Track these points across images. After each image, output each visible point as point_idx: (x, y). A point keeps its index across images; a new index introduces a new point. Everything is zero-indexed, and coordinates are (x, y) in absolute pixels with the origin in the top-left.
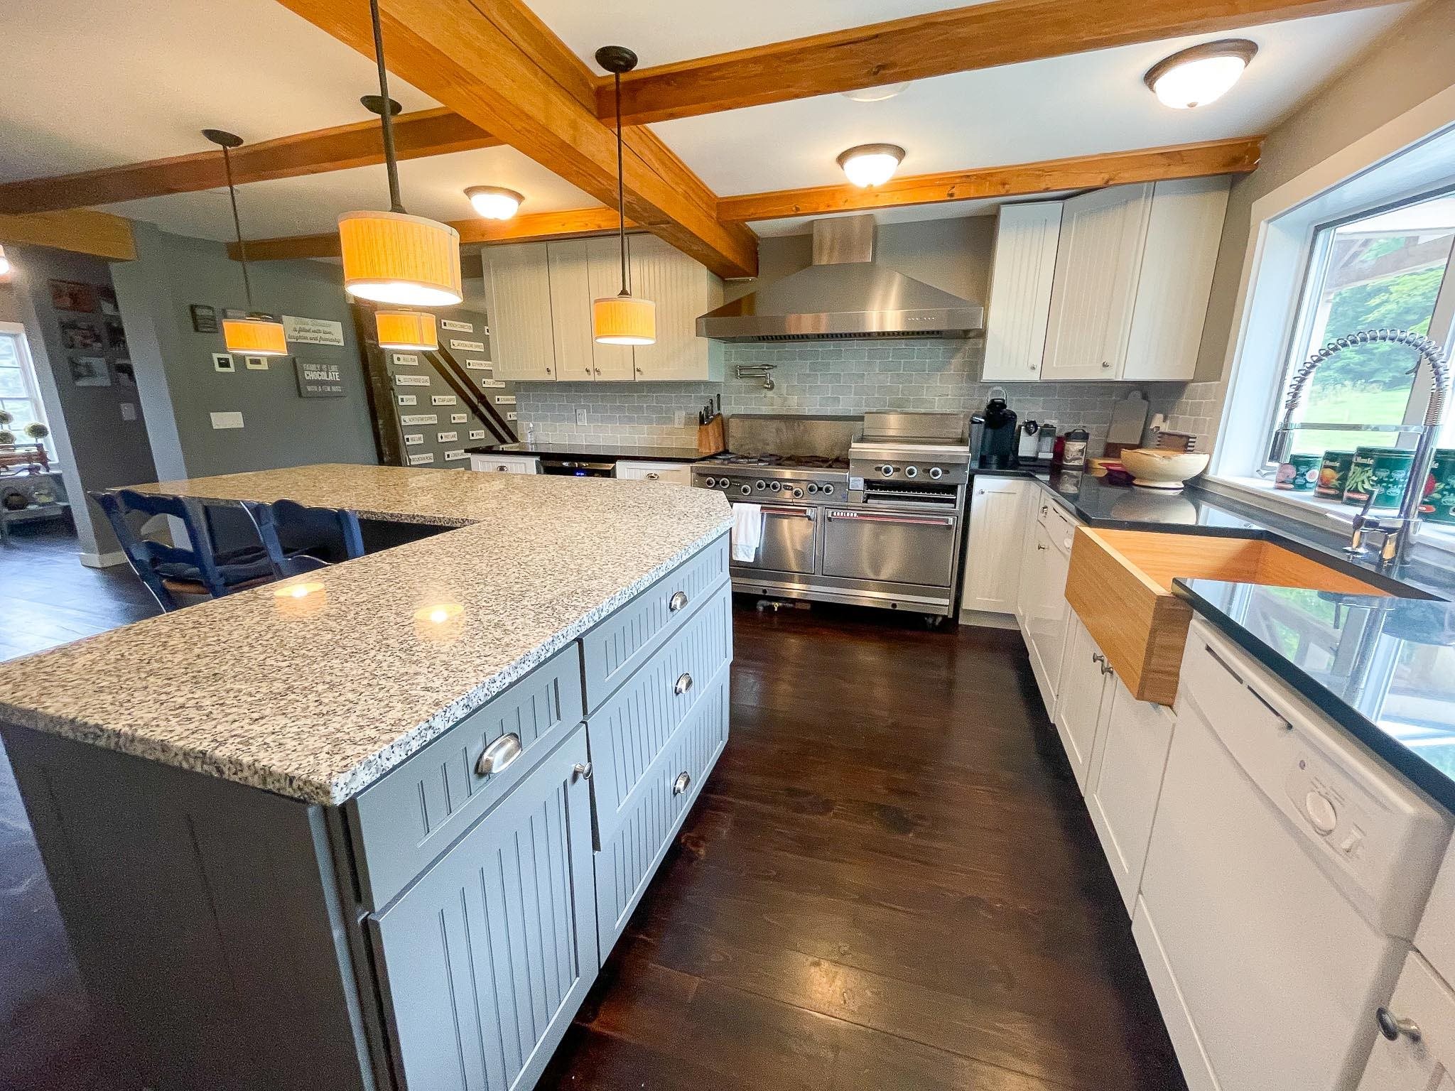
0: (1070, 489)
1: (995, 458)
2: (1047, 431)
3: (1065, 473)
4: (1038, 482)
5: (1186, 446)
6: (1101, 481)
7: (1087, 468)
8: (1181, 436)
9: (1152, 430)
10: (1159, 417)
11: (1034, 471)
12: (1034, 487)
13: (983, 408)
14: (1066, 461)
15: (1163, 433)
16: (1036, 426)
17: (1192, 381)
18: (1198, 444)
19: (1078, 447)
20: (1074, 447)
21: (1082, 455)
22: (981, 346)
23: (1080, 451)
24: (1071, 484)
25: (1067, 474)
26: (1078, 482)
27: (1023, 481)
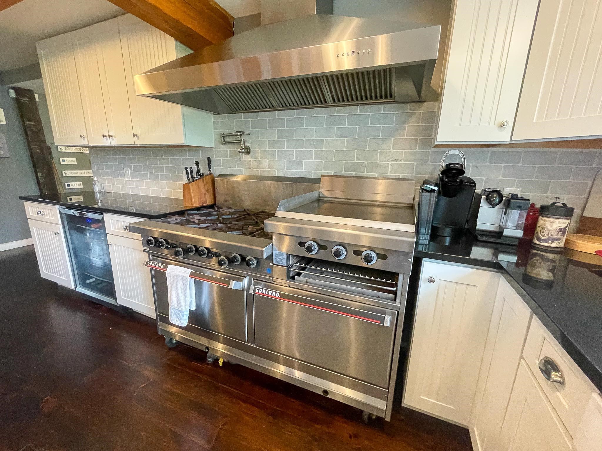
0: (545, 275)
2: (514, 205)
13: (437, 173)
14: (540, 240)
16: (501, 196)
19: (558, 225)
20: (552, 225)
21: (563, 234)
22: (436, 110)
23: (561, 230)
24: (544, 269)
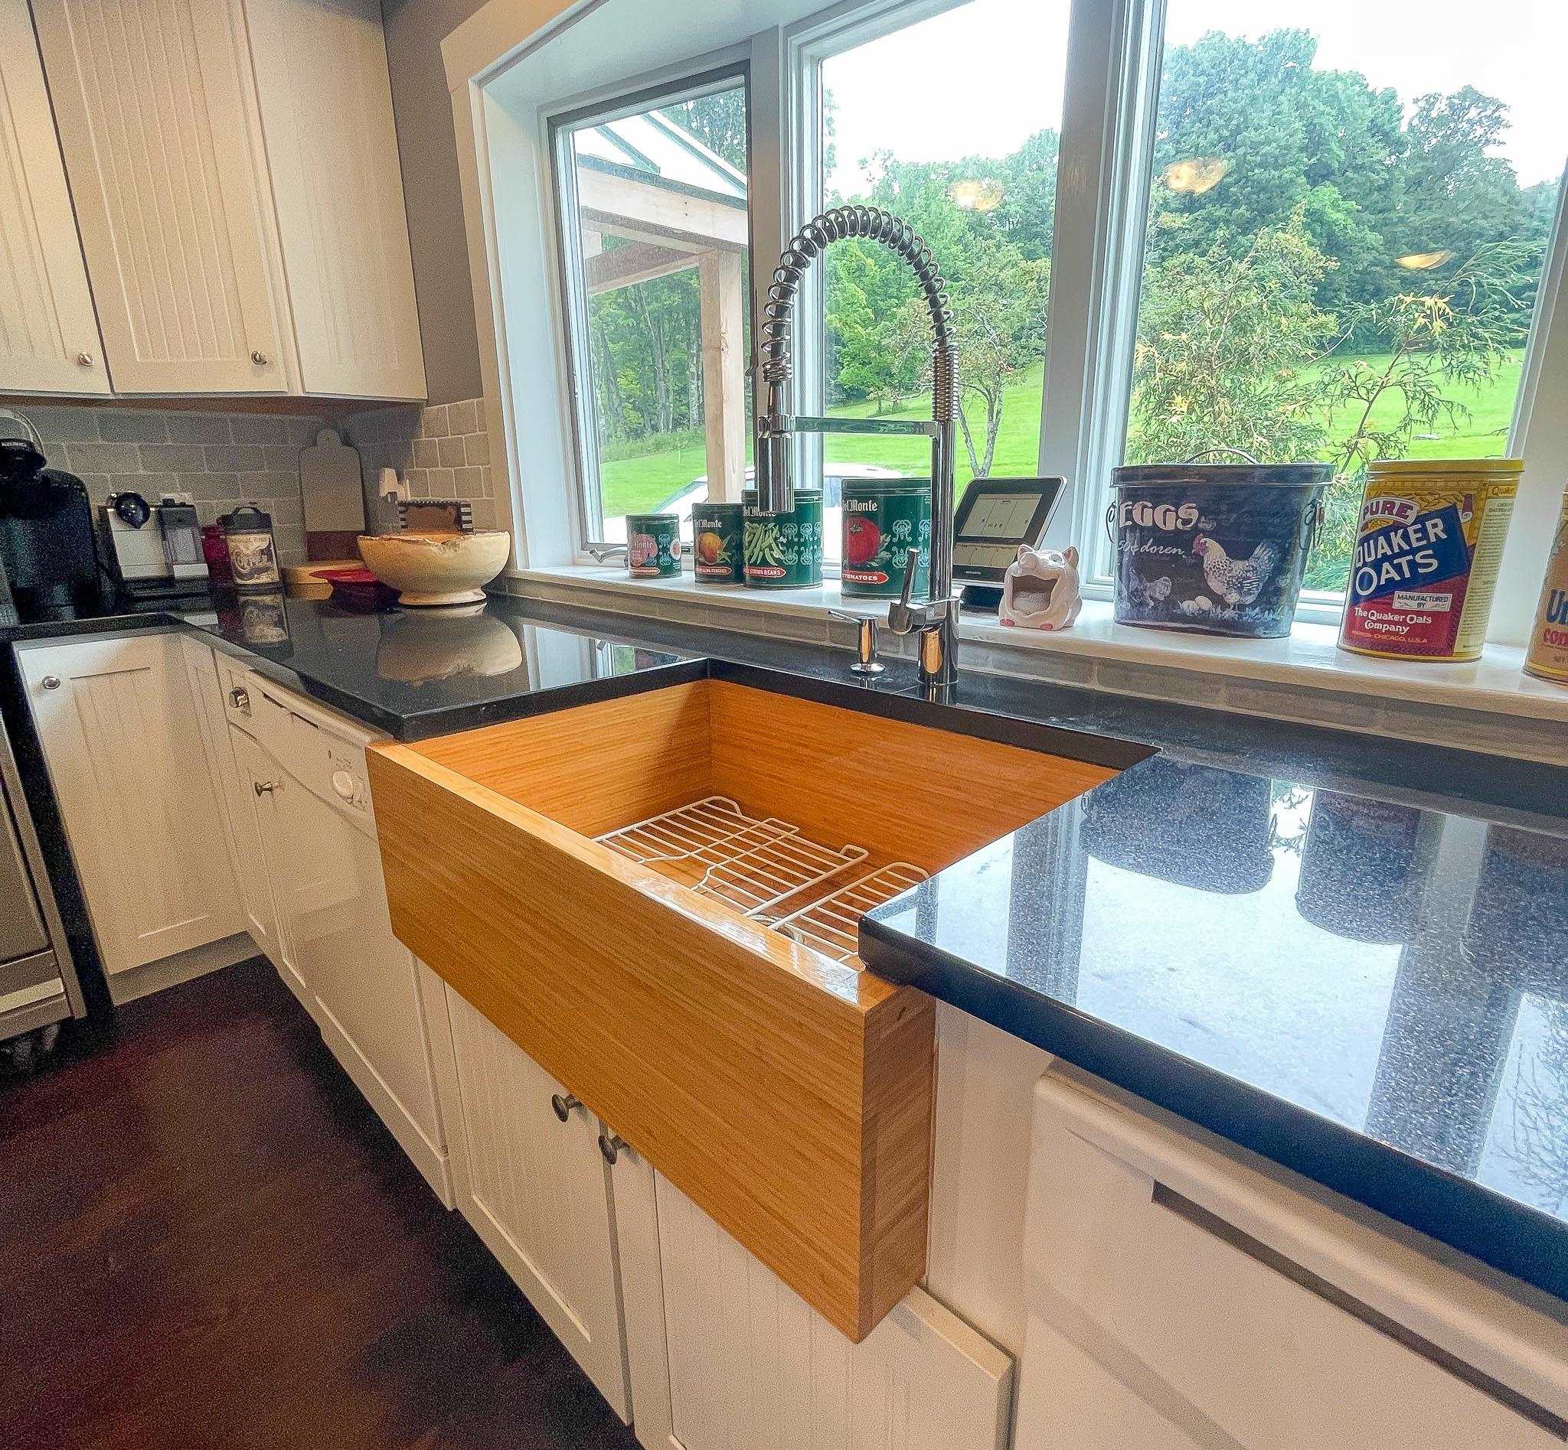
0: (273, 635)
1: (60, 593)
2: (170, 517)
3: (246, 604)
4: (194, 633)
5: (458, 521)
6: (323, 609)
7: (286, 586)
8: (443, 506)
9: (385, 499)
10: (389, 474)
11: (178, 609)
12: (187, 643)
14: (242, 576)
15: (406, 505)
16: (145, 507)
17: (428, 403)
18: (474, 514)
19: (256, 544)
20: (248, 546)
21: (270, 559)
23: (262, 552)
24: (266, 625)
25: (255, 603)
26: (280, 616)
27: (159, 637)
